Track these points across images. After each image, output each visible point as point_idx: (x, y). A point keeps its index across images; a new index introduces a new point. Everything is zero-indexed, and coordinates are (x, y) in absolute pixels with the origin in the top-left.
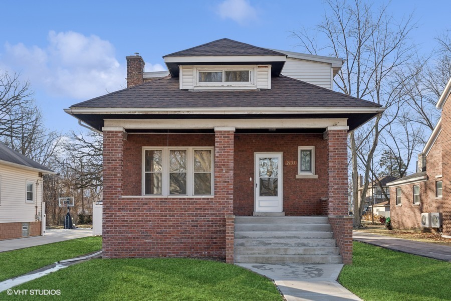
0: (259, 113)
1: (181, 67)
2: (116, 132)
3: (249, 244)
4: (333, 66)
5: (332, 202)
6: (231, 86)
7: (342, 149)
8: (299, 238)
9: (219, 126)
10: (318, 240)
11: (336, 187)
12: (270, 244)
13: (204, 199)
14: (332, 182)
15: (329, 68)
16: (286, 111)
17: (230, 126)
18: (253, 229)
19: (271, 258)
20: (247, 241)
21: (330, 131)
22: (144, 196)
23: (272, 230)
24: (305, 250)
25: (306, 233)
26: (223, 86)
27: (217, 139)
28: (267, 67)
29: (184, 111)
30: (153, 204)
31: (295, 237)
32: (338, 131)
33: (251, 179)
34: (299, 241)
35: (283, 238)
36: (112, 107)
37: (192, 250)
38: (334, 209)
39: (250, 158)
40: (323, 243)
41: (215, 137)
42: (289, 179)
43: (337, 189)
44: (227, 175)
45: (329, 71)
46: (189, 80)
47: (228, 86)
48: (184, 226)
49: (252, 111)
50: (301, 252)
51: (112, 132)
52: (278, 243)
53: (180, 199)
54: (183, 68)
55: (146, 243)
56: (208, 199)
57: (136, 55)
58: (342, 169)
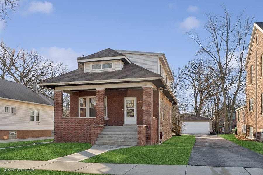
0: (109, 82)
1: (85, 63)
2: (59, 92)
3: (105, 137)
4: (158, 56)
5: (144, 119)
6: (104, 70)
7: (149, 96)
8: (127, 135)
9: (98, 88)
10: (133, 136)
11: (146, 113)
12: (113, 137)
13: (92, 118)
14: (144, 110)
15: (157, 58)
16: (120, 81)
17: (103, 88)
18: (110, 131)
19: (109, 143)
20: (104, 136)
21: (144, 88)
22: (79, 117)
23: (118, 132)
24: (125, 140)
25: (130, 133)
26: (101, 70)
27: (97, 93)
28: (119, 61)
29: (80, 83)
30: (72, 121)
31: (125, 134)
32: (147, 88)
33: (122, 110)
34: (125, 136)
35: (120, 135)
36: (54, 82)
37: (87, 140)
38: (145, 122)
39: (122, 100)
40: (135, 137)
41: (96, 92)
42: (139, 109)
43: (146, 114)
44: (101, 108)
45: (157, 59)
46: (88, 69)
47: (103, 70)
48: (84, 130)
49: (107, 81)
50: (123, 140)
51: (58, 92)
52: (116, 137)
53: (83, 119)
54: (86, 64)
55: (70, 137)
56: (93, 118)
57: (83, 56)
58: (149, 104)
